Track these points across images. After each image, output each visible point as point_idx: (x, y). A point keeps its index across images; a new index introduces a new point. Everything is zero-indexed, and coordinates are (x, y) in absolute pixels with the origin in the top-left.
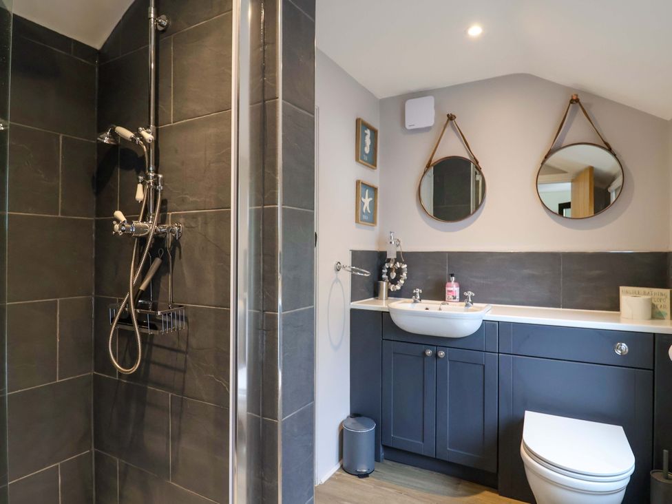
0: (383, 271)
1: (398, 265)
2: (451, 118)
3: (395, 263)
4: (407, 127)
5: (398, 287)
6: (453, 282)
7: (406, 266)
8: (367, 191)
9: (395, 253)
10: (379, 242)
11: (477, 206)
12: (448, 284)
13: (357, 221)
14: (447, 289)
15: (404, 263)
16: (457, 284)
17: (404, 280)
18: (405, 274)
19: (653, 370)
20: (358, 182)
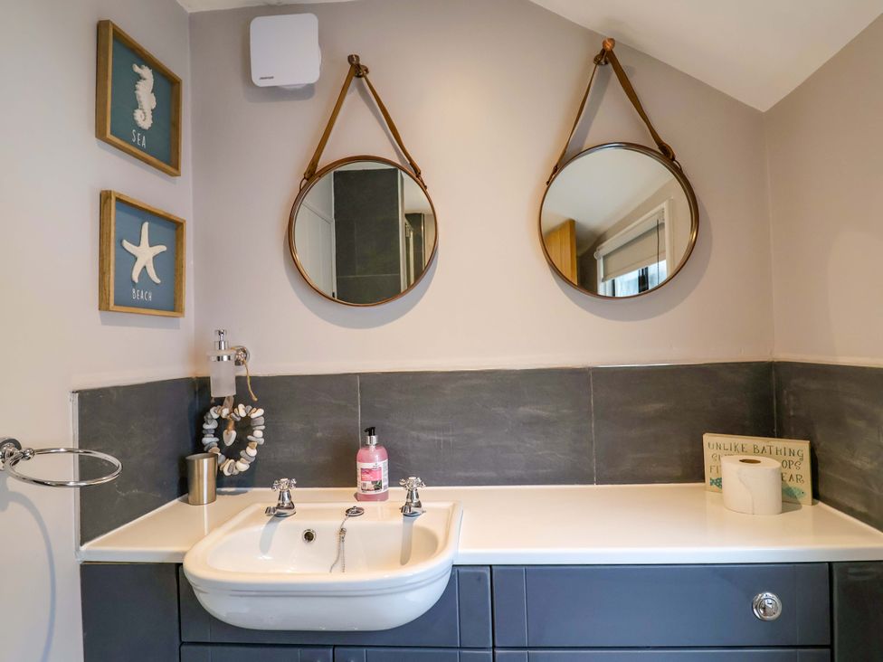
0: (206, 426)
1: (242, 411)
2: (357, 70)
3: (235, 406)
4: (256, 80)
5: (242, 466)
6: (373, 447)
7: (261, 412)
8: (146, 225)
9: (233, 381)
10: (196, 355)
11: (420, 271)
12: (362, 452)
13: (103, 305)
14: (361, 465)
15: (256, 405)
16: (383, 450)
17: (259, 447)
18: (258, 433)
19: (831, 647)
20: (105, 197)
